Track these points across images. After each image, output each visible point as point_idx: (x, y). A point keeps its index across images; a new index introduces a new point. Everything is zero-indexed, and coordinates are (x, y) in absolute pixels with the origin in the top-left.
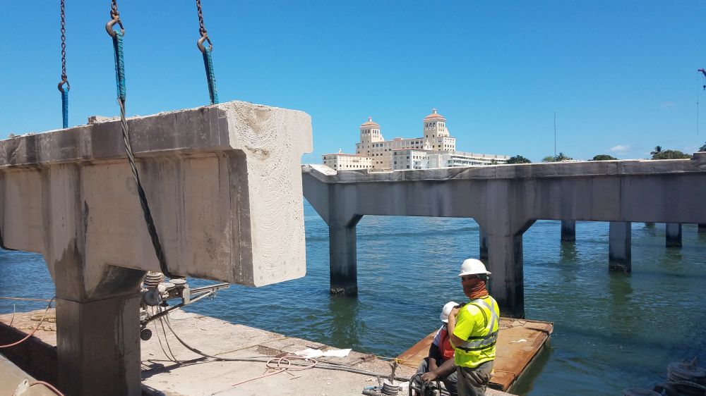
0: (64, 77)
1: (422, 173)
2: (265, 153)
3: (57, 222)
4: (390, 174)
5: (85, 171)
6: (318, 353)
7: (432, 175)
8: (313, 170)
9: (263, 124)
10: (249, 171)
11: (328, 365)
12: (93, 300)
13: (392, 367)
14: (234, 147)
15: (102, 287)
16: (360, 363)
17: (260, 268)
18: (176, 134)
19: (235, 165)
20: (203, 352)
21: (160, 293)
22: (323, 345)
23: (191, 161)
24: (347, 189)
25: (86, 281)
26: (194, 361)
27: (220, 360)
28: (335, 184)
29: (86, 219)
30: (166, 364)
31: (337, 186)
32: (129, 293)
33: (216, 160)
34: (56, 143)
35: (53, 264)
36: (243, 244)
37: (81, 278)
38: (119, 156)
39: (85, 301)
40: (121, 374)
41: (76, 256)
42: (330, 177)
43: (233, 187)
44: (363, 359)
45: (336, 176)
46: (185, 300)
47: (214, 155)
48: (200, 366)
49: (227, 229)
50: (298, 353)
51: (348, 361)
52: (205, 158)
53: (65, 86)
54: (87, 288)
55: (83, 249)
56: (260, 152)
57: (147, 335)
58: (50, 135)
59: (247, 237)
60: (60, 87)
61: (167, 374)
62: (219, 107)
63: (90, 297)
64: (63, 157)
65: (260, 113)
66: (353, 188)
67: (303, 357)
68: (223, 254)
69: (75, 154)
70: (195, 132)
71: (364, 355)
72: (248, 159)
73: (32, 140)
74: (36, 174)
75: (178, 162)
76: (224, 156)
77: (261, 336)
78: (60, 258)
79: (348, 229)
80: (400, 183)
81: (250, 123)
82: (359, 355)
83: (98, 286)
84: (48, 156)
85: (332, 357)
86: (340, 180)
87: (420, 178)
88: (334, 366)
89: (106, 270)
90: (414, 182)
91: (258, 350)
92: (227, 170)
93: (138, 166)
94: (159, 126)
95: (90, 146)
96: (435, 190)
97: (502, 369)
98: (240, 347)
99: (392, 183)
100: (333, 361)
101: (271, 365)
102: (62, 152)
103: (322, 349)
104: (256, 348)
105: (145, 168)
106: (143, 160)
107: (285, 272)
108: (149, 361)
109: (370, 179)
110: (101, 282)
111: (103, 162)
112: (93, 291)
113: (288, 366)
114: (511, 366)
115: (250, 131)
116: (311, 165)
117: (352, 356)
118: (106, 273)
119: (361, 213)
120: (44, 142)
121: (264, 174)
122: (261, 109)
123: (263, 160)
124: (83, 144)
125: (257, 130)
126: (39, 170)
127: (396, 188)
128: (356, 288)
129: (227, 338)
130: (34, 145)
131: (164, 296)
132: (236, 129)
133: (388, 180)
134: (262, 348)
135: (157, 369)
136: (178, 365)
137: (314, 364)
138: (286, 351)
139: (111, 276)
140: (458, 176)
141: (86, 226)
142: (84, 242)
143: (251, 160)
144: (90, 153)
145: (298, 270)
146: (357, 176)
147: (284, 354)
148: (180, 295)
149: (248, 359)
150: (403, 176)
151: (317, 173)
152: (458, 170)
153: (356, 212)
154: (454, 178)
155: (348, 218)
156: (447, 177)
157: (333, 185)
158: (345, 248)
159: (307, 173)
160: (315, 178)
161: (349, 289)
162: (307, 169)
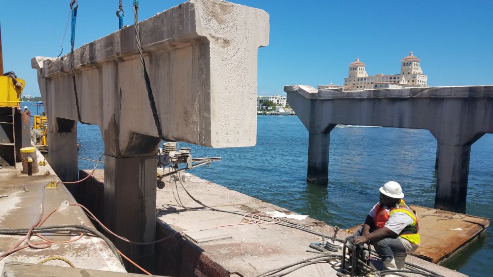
0: (120, 6)
1: (387, 92)
2: (226, 42)
3: (105, 103)
4: (360, 92)
5: (120, 65)
6: (283, 215)
7: (396, 93)
8: (300, 90)
9: (226, 17)
10: (211, 55)
11: (288, 223)
12: (124, 157)
13: (335, 230)
14: (199, 34)
15: (130, 149)
16: (313, 226)
17: (217, 133)
18: (164, 29)
19: (203, 51)
20: (203, 203)
21: (170, 158)
22: (287, 210)
23: (177, 51)
24: (325, 104)
25: (120, 143)
26: (196, 209)
27: (213, 210)
28: (316, 100)
29: (120, 100)
30: (178, 208)
31: (317, 101)
32: (149, 155)
33: (191, 49)
34: (103, 45)
35: (104, 130)
36: (205, 114)
37: (117, 141)
38: (135, 50)
39: (119, 157)
40: (143, 208)
41: (115, 126)
42: (313, 95)
43: (201, 69)
44: (316, 223)
45: (317, 94)
46: (189, 165)
47: (189, 44)
48: (199, 212)
49: (196, 103)
50: (268, 213)
51: (304, 223)
52: (183, 48)
53: (121, 14)
54: (121, 148)
55: (119, 121)
56: (222, 41)
57: (161, 185)
58: (100, 41)
59: (207, 109)
60: (117, 13)
61: (176, 214)
62: (191, 2)
63: (122, 154)
64: (106, 56)
65: (223, 8)
66: (330, 104)
67: (271, 216)
68: (194, 123)
69: (112, 52)
70: (176, 25)
71: (317, 221)
72: (211, 45)
73: (92, 45)
74: (96, 70)
75: (169, 53)
76: (196, 45)
77: (246, 199)
78: (107, 128)
79: (324, 135)
80: (369, 99)
81: (215, 16)
82: (313, 220)
83: (127, 147)
84: (100, 57)
85: (292, 219)
86: (320, 96)
87: (386, 96)
88: (292, 225)
89: (132, 136)
90: (380, 99)
91: (241, 207)
92: (198, 56)
93: (147, 60)
94: (156, 24)
95: (119, 45)
96: (398, 105)
97: (435, 248)
98: (230, 204)
99: (361, 100)
100: (291, 221)
101: (247, 218)
102: (106, 51)
103: (286, 213)
104: (240, 206)
105: (151, 60)
106: (150, 54)
107: (238, 140)
108: (168, 205)
109: (344, 97)
110: (128, 145)
111: (129, 58)
112: (124, 150)
113: (258, 220)
114: (444, 246)
115: (215, 22)
116: (300, 85)
117: (308, 220)
118: (132, 138)
119: (334, 122)
120: (98, 47)
121: (224, 59)
122: (225, 4)
123: (224, 47)
124: (116, 45)
125: (220, 22)
126: (98, 68)
127: (365, 104)
128: (328, 179)
129: (222, 197)
130: (92, 49)
131: (173, 160)
132: (202, 19)
133: (358, 97)
134: (244, 207)
135: (172, 210)
136: (185, 210)
137: (278, 222)
138: (259, 210)
139: (136, 142)
140: (418, 94)
141: (121, 105)
142: (119, 117)
143: (213, 47)
144: (120, 51)
145: (250, 140)
146: (333, 94)
147: (258, 212)
148: (185, 161)
149: (232, 212)
150: (372, 94)
151: (304, 91)
152: (419, 90)
153: (330, 122)
154: (415, 96)
155: (324, 126)
156: (409, 95)
157: (314, 101)
158: (320, 149)
159: (296, 92)
160: (302, 95)
161: (321, 179)
162: (296, 88)
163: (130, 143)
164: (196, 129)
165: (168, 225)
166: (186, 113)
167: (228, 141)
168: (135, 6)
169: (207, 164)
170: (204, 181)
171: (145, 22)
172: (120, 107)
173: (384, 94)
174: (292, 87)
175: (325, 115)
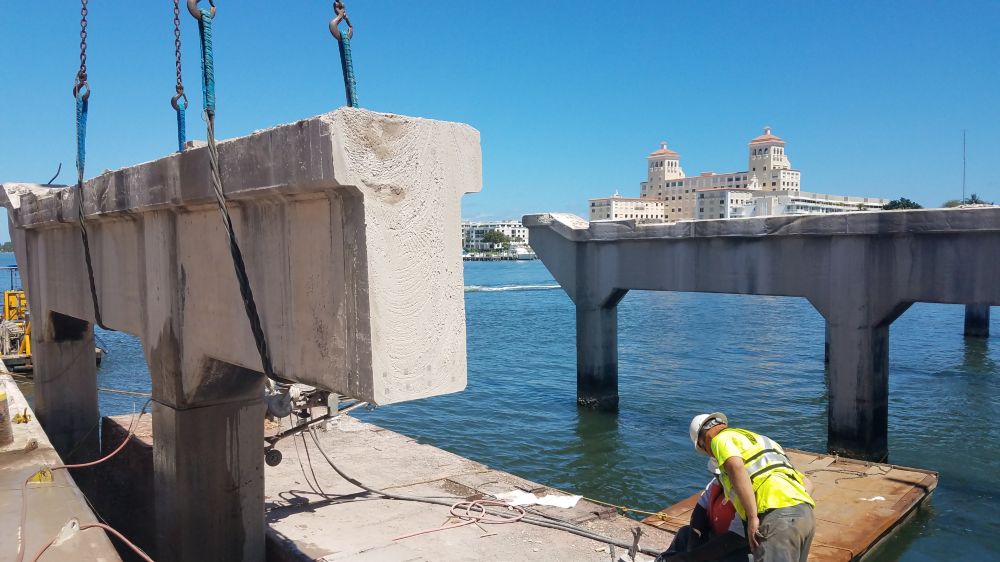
0: (179, 88)
2: (397, 192)
3: (152, 294)
4: (670, 227)
5: (182, 219)
6: (529, 499)
7: (738, 227)
8: (554, 222)
9: (393, 145)
10: (368, 220)
11: (541, 519)
12: (193, 407)
13: (634, 534)
14: (342, 182)
15: (205, 390)
16: (592, 520)
17: (385, 375)
18: (271, 164)
19: (350, 211)
20: (365, 484)
21: (292, 399)
22: (539, 486)
23: (297, 204)
24: (604, 249)
25: (184, 378)
26: (351, 497)
27: (386, 497)
28: (586, 243)
29: (183, 290)
30: (313, 499)
31: (589, 245)
32: (247, 397)
33: (325, 204)
34: (144, 180)
35: (149, 351)
36: (360, 336)
37: (178, 375)
38: (210, 198)
39: (184, 407)
40: (235, 511)
41: (173, 342)
42: (579, 232)
43: (347, 246)
44: (597, 514)
45: (588, 230)
46: (331, 409)
47: (322, 195)
48: (359, 503)
49: (340, 312)
50: (500, 496)
51: (573, 515)
52: (311, 201)
53: (180, 102)
54: (186, 390)
55: (180, 332)
56: (388, 191)
57: (274, 458)
58: (137, 170)
59: (364, 326)
60: (174, 102)
61: (309, 514)
62: (322, 119)
63: (189, 401)
64: (152, 201)
65: (388, 128)
66: (613, 248)
67: (507, 503)
68: (337, 351)
69: (162, 195)
70: (294, 159)
71: (600, 509)
72: (367, 201)
73: (121, 176)
74: (132, 224)
75: (282, 206)
76: (336, 197)
77: (455, 465)
78: (155, 347)
79: (605, 310)
80: (687, 240)
81: (370, 144)
82: (592, 507)
83: (199, 388)
84: (138, 202)
85: (549, 507)
86: (593, 236)
87: (719, 233)
88: (551, 521)
89: (208, 365)
90: (709, 240)
91: (444, 486)
92: (340, 219)
93: (236, 216)
94: (252, 152)
95: (178, 183)
96: (743, 251)
97: (833, 543)
98: (421, 479)
99: (673, 242)
100: (549, 513)
101: (458, 512)
102: (151, 193)
103: (538, 492)
104: (442, 483)
105: (245, 218)
106: (242, 205)
107: (429, 383)
108: (291, 492)
109: (639, 236)
110: (202, 381)
111: (199, 207)
112: (194, 393)
113: (480, 515)
114: (848, 539)
115: (372, 156)
116: (551, 214)
117: (582, 508)
118: (208, 369)
119: (623, 287)
120: (133, 180)
121: (394, 225)
122: (391, 120)
123: (392, 203)
124: (171, 182)
125: (383, 155)
126: (134, 220)
127: (681, 248)
128: (617, 399)
129: (406, 464)
130: (122, 184)
131: (298, 404)
132: (346, 153)
133: (667, 237)
134: (451, 485)
135: (300, 505)
136: (327, 502)
137: (521, 516)
138: (484, 491)
139: (216, 374)
140: (782, 229)
141: (184, 300)
142: (180, 325)
143: (371, 204)
144: (179, 195)
145: (453, 379)
146: (619, 230)
147: (479, 496)
148: (324, 403)
149: (426, 499)
150: (692, 230)
151: (561, 226)
152: (783, 221)
153: (616, 285)
154: (776, 233)
155: (605, 293)
156: (765, 231)
157: (583, 244)
158: (599, 339)
159: (546, 227)
160: (556, 234)
161: (606, 400)
162: (545, 220)
163: (204, 378)
164: (343, 364)
165: (292, 542)
166: (320, 329)
167: (408, 387)
168: (208, 111)
170: (368, 426)
171: (230, 146)
172: (183, 305)
173: (716, 230)
174: (538, 216)
175: (606, 273)
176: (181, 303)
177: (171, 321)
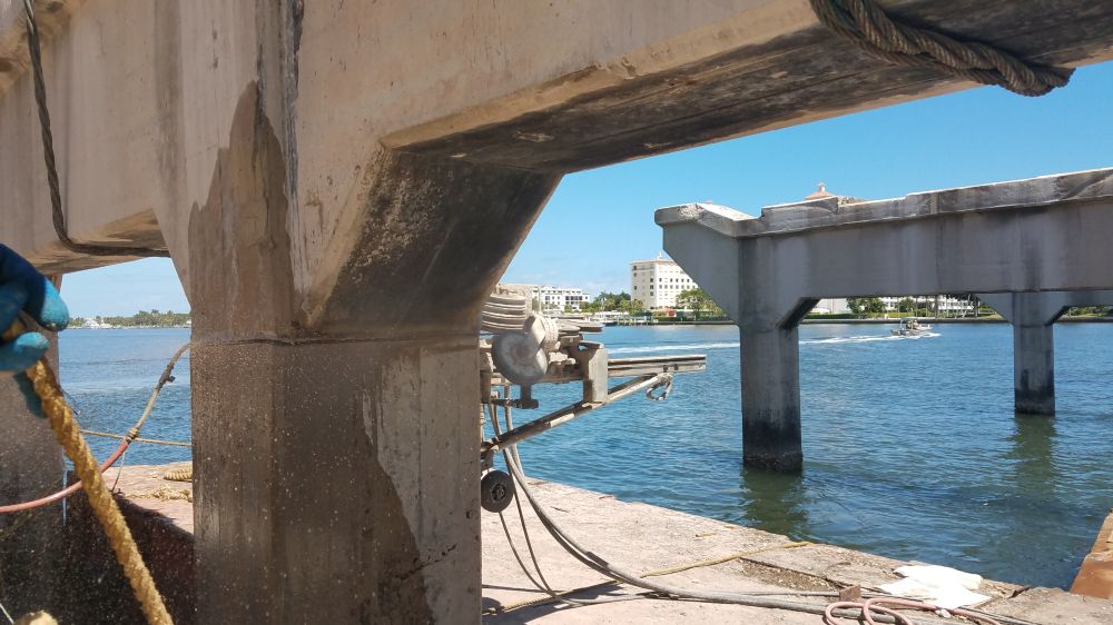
1: (983, 193)
4: (896, 203)
7: (1013, 195)
8: (704, 214)
21: (543, 343)
24: (784, 247)
25: (295, 254)
27: (664, 595)
28: (757, 237)
31: (759, 242)
42: (744, 224)
45: (760, 220)
54: (304, 281)
57: (498, 492)
63: (314, 316)
66: (800, 243)
78: (204, 197)
79: (784, 331)
80: (925, 220)
86: (767, 226)
87: (978, 205)
90: (957, 217)
91: (751, 572)
96: (1017, 228)
99: (900, 224)
109: (844, 219)
116: (702, 205)
119: (813, 296)
127: (912, 235)
128: (801, 456)
129: (633, 532)
133: (890, 218)
140: (1086, 191)
141: (298, 17)
146: (810, 215)
148: (583, 371)
150: (934, 205)
151: (717, 218)
152: (1087, 178)
153: (804, 294)
154: (1076, 197)
155: (786, 306)
156: (1057, 196)
157: (750, 240)
158: (777, 373)
159: (692, 223)
160: (709, 229)
161: (787, 457)
162: (690, 211)
163: (367, 239)
169: (655, 387)
172: (298, 33)
173: (973, 200)
174: (678, 209)
175: (786, 276)
176: (288, 33)
177: (256, 92)
